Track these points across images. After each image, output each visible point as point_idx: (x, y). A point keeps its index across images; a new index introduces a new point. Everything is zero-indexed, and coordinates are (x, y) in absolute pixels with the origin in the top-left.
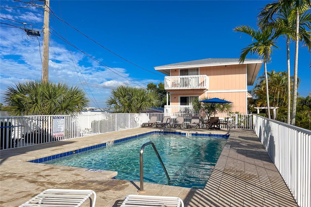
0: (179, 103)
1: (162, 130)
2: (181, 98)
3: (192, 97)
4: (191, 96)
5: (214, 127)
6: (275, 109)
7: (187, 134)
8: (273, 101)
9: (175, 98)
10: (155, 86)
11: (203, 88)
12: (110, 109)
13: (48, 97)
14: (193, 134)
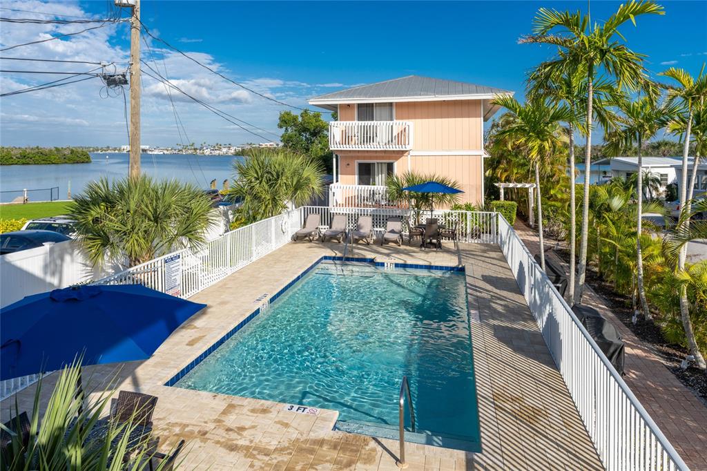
0: (356, 177)
1: (339, 255)
2: (360, 165)
3: (381, 163)
4: (378, 161)
5: (431, 243)
6: (532, 188)
7: (386, 265)
8: (528, 171)
9: (348, 165)
10: (295, 119)
11: (404, 149)
12: (181, 150)
13: (152, 216)
14: (397, 265)
